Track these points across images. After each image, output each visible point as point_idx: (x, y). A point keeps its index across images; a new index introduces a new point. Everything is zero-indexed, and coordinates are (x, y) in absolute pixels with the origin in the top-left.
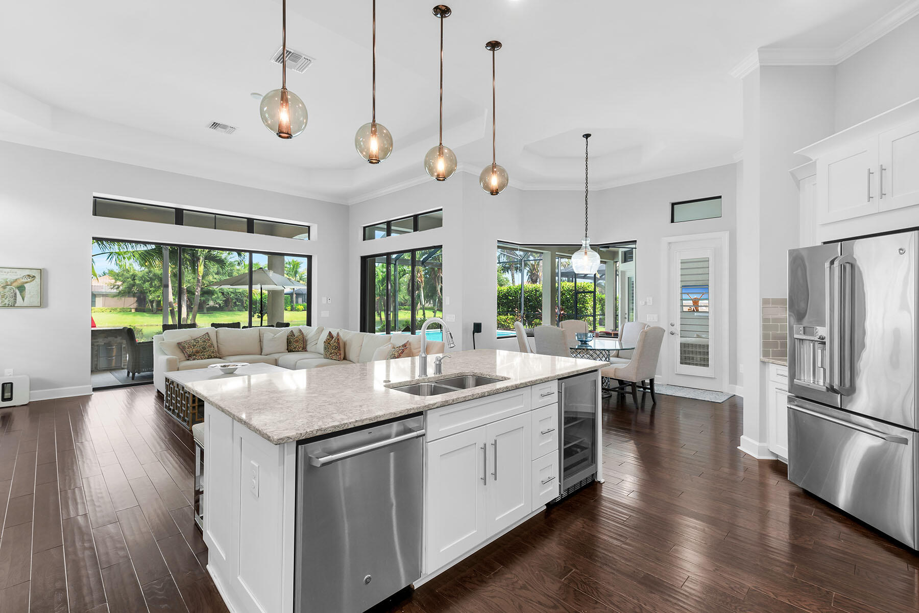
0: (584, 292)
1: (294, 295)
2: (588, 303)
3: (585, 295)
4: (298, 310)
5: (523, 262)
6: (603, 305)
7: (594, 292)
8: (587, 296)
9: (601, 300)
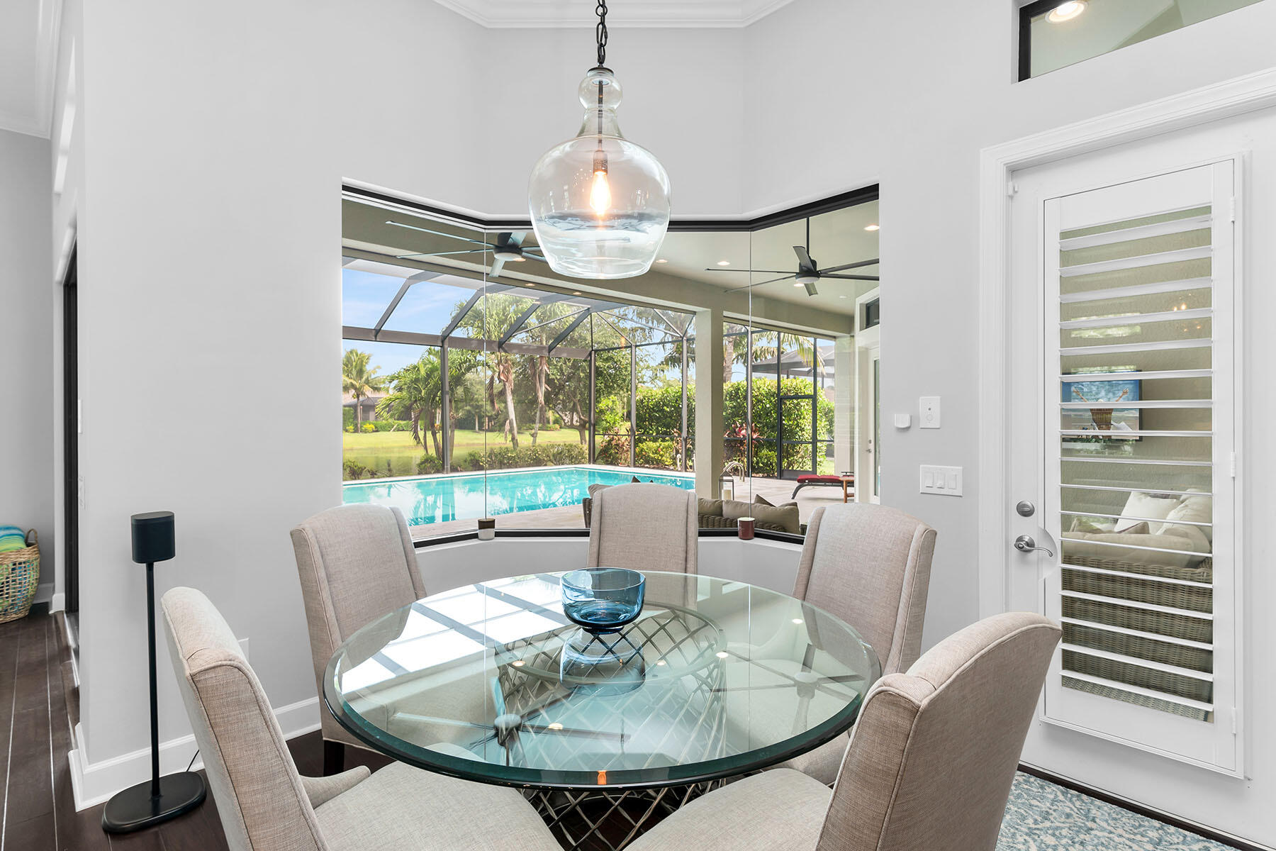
0: (797, 397)
1: (360, 409)
2: (804, 418)
3: (798, 404)
4: (365, 431)
5: (685, 342)
6: (831, 422)
7: (814, 398)
8: (802, 404)
9: (829, 413)
